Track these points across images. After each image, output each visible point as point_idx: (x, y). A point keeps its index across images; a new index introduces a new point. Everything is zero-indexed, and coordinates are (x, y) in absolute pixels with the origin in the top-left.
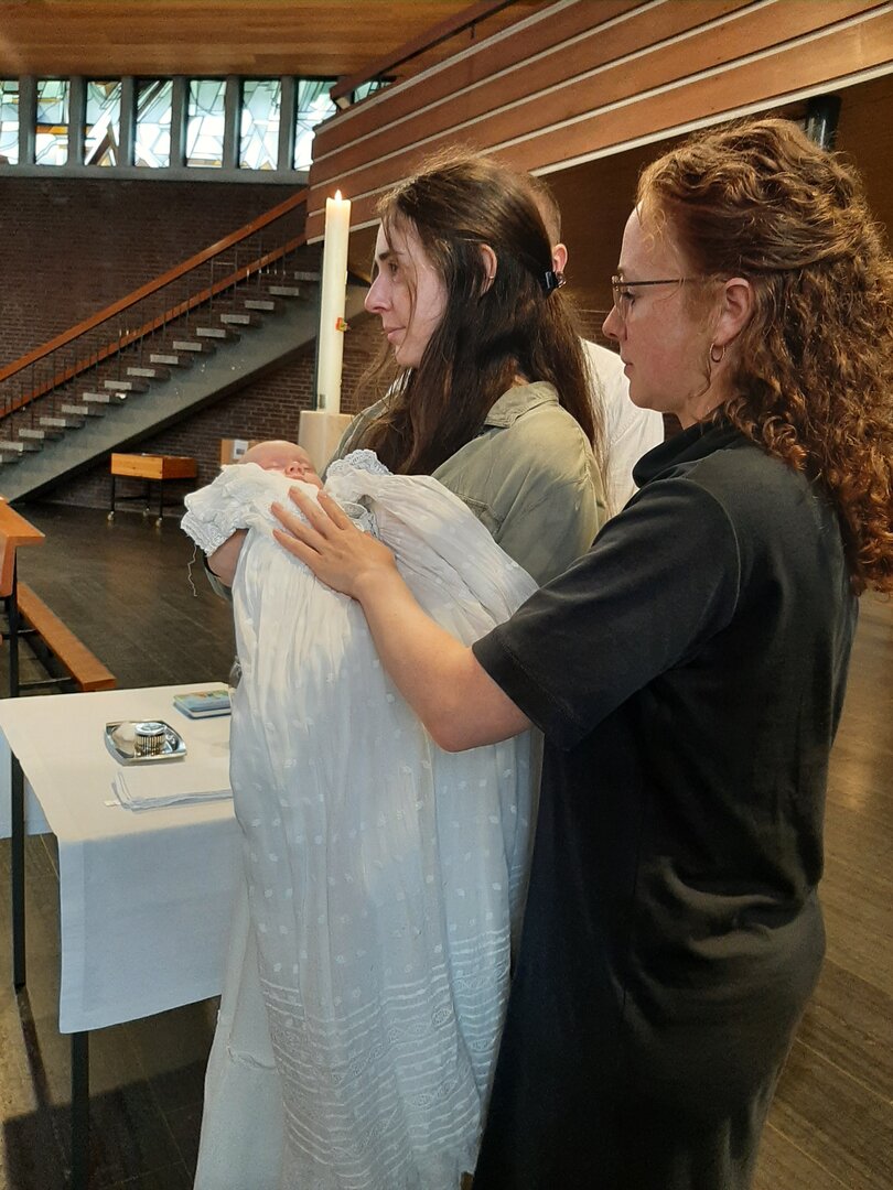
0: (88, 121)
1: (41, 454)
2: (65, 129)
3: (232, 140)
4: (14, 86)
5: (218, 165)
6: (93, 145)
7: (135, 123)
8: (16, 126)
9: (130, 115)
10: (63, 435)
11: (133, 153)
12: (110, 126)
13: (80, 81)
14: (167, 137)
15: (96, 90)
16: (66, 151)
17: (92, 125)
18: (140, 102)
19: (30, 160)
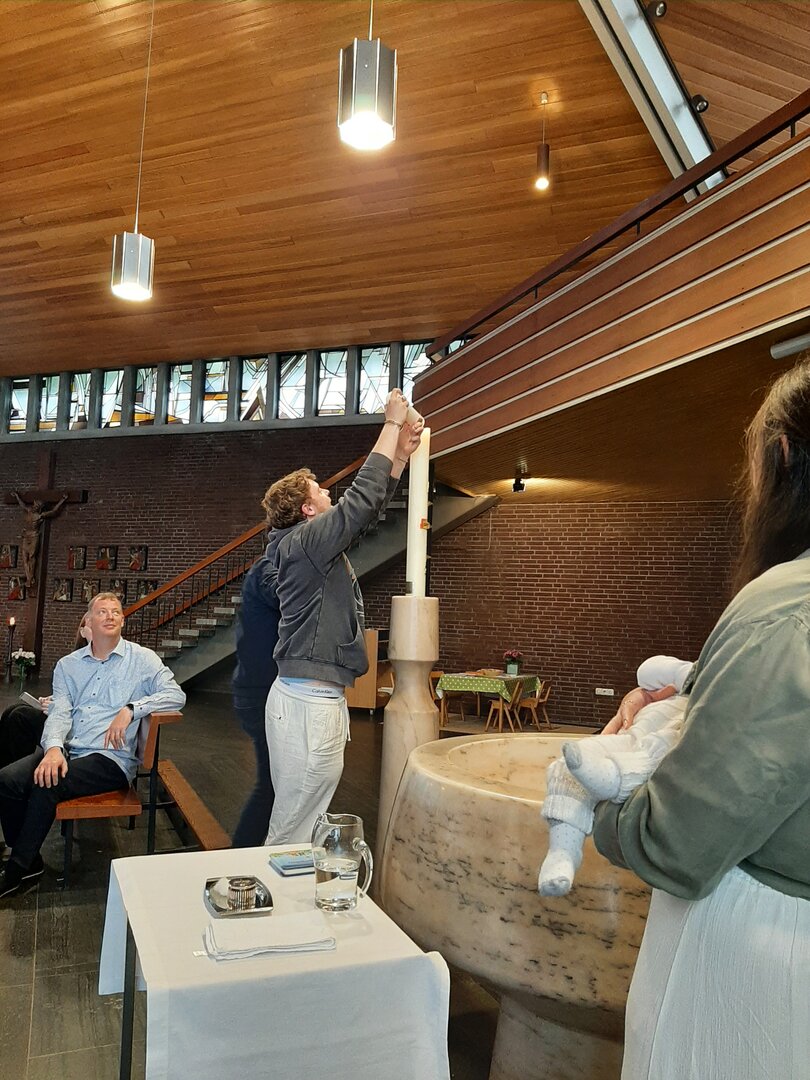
0: (243, 389)
1: (196, 650)
2: (226, 396)
3: (353, 394)
4: (189, 368)
5: (342, 413)
6: (246, 406)
7: (279, 387)
8: (189, 396)
9: (276, 381)
10: (214, 632)
11: (278, 410)
12: (259, 392)
13: (237, 361)
14: (302, 396)
15: (249, 366)
16: (226, 412)
17: (245, 391)
18: (282, 372)
19: (198, 420)
